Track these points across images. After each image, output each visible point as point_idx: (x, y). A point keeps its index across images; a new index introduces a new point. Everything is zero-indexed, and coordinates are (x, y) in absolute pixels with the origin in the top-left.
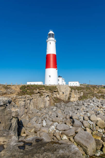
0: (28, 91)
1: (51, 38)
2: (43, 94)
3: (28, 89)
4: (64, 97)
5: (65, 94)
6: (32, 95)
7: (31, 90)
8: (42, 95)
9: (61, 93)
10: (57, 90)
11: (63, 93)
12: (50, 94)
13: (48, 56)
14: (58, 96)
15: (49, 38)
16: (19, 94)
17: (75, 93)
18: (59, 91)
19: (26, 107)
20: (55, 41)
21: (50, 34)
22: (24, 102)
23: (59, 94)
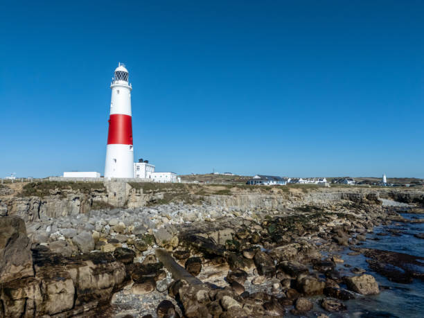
0: (38, 191)
1: (122, 82)
2: (68, 195)
3: (38, 188)
4: (117, 200)
5: (117, 196)
6: (45, 197)
7: (45, 190)
8: (66, 197)
9: (111, 194)
10: (103, 189)
11: (115, 195)
12: (82, 195)
13: (113, 120)
14: (105, 199)
15: (116, 82)
16: (19, 195)
17: (138, 194)
18: (108, 191)
19: (30, 213)
20: (130, 89)
21: (118, 73)
22: (26, 206)
23: (107, 196)
